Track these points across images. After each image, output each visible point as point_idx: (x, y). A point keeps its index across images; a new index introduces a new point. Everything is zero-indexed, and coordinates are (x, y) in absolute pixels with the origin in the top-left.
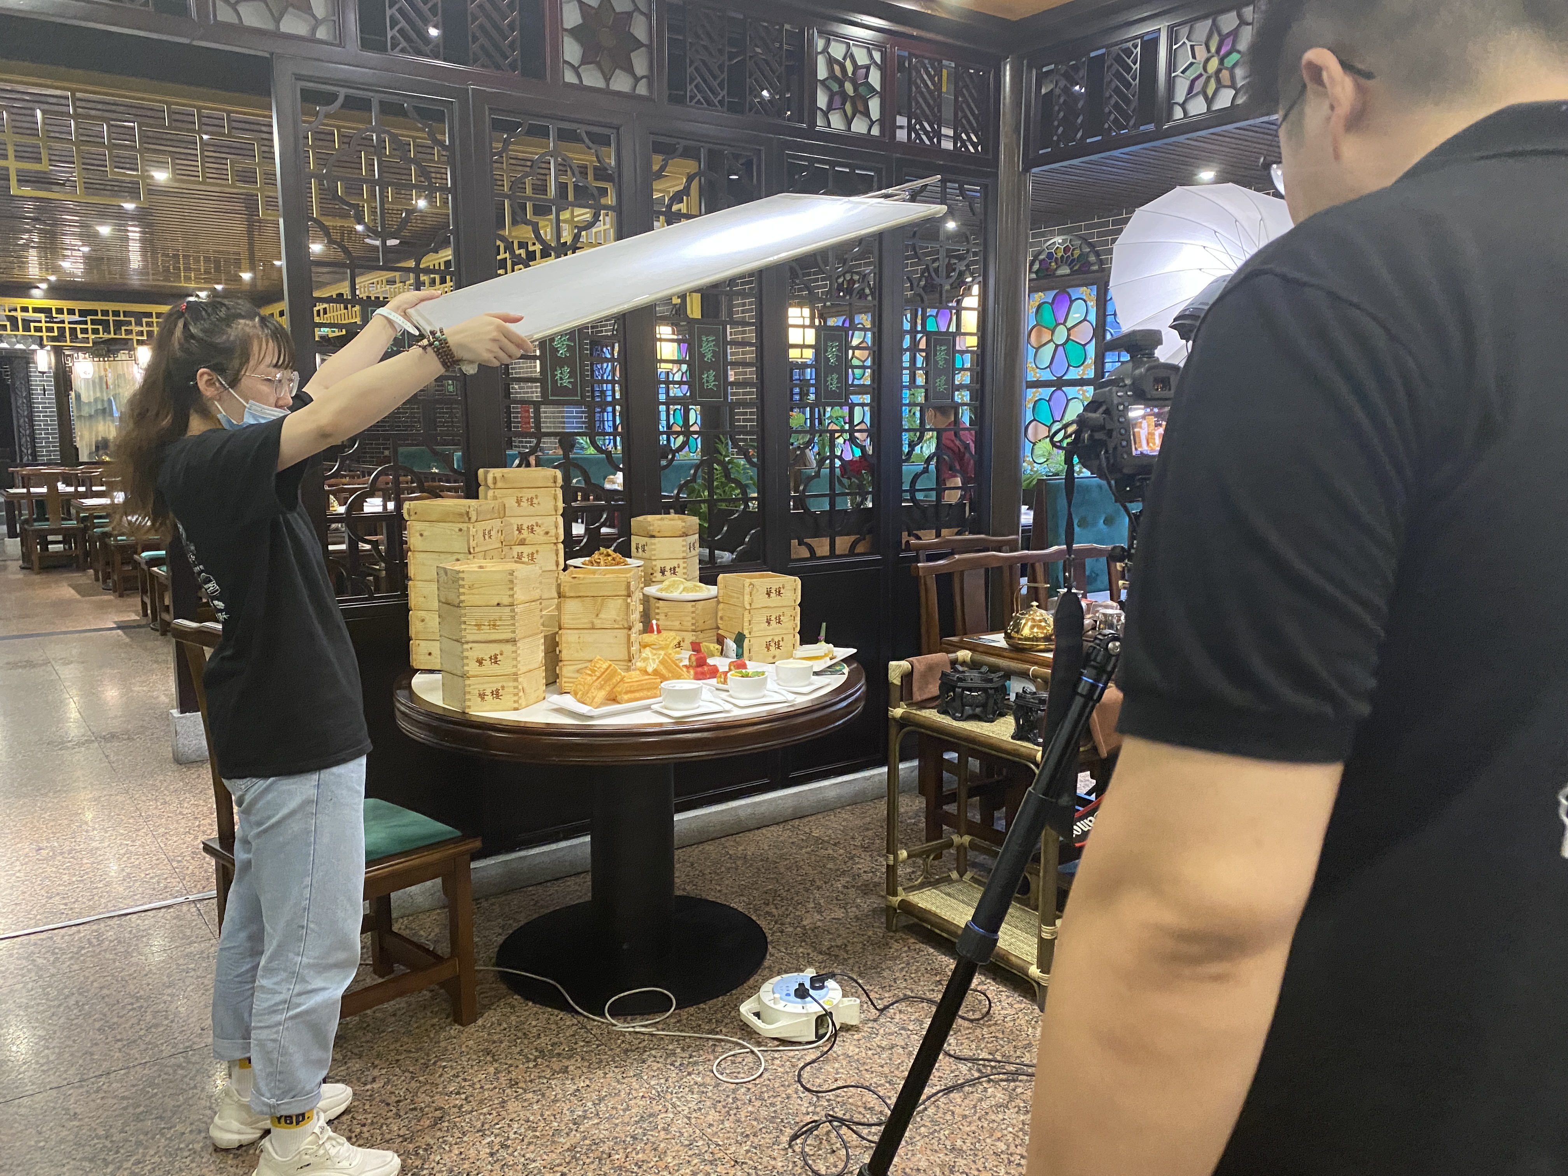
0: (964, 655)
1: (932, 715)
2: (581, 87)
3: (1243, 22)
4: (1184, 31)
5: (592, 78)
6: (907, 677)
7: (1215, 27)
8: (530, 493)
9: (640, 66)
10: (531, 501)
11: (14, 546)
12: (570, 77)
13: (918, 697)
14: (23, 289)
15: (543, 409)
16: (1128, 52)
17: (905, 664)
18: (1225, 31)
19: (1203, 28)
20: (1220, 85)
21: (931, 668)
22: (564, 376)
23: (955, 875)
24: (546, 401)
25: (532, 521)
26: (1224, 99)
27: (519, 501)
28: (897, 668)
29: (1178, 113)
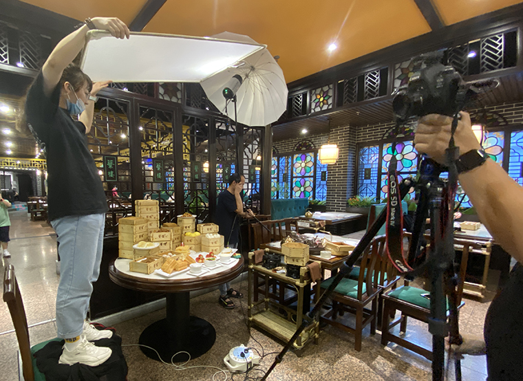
0: (267, 249)
1: (260, 267)
2: (164, 100)
3: (330, 88)
4: (314, 91)
5: (167, 98)
6: (254, 256)
7: (322, 90)
8: (150, 207)
9: (179, 96)
10: (150, 209)
11: (29, 215)
12: (161, 97)
13: (257, 262)
14: (33, 157)
15: (154, 184)
16: (299, 97)
17: (253, 253)
18: (325, 90)
19: (318, 91)
20: (324, 104)
21: (259, 254)
22: (159, 175)
23: (265, 309)
24: (154, 182)
25: (150, 215)
26: (325, 107)
27: (147, 209)
28: (251, 254)
29: (313, 111)
